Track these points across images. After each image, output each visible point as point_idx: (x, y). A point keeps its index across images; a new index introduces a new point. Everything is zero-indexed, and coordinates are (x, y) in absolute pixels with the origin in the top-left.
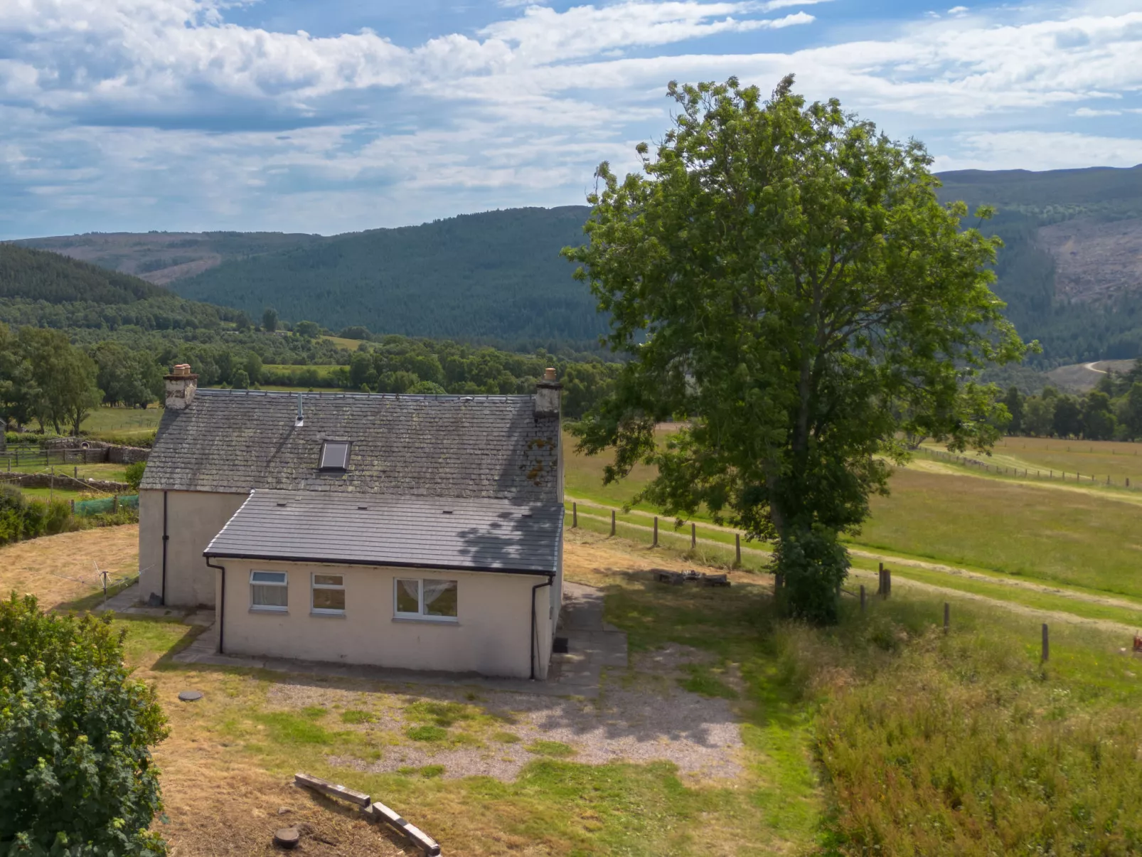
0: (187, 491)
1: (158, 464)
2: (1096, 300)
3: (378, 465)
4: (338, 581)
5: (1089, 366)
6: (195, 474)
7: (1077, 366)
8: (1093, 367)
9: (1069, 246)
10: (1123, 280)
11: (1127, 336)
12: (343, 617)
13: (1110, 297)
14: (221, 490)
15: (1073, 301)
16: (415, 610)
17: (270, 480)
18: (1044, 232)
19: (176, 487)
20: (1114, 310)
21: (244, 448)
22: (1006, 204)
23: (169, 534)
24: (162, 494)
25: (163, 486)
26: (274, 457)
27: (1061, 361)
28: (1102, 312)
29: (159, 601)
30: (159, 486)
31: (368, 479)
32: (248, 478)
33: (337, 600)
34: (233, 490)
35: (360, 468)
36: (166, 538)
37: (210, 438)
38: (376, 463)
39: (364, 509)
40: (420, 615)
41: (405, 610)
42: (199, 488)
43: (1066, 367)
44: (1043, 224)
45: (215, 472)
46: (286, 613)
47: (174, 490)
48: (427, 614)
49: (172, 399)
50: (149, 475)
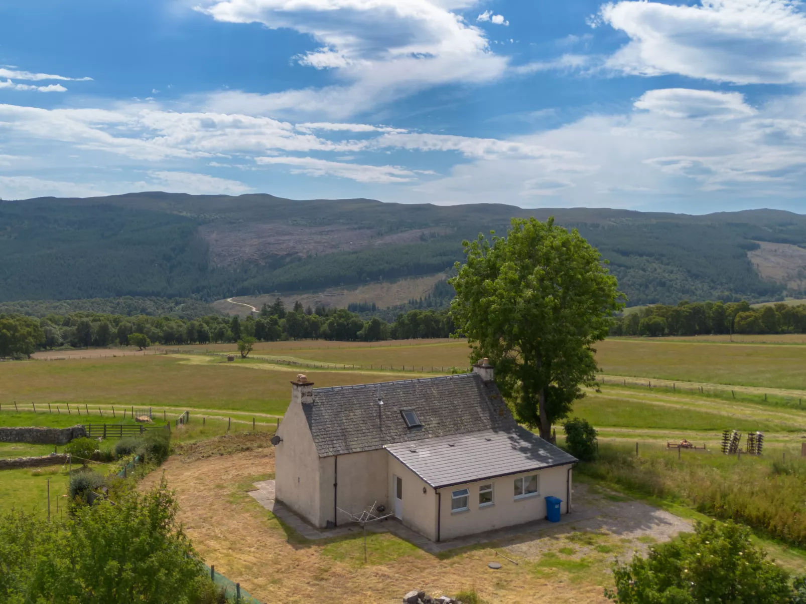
0: (349, 453)
1: (321, 440)
2: (229, 265)
3: (434, 420)
4: (489, 487)
5: (229, 300)
6: (346, 442)
7: (223, 301)
8: (231, 300)
10: (241, 255)
11: (246, 284)
12: (493, 505)
13: (235, 263)
14: (367, 449)
15: (219, 266)
17: (389, 438)
18: (201, 229)
19: (341, 452)
20: (238, 271)
21: (362, 422)
22: (180, 212)
23: (338, 482)
24: (333, 458)
25: (333, 453)
26: (381, 424)
27: (215, 297)
28: (232, 272)
29: (332, 525)
30: (330, 454)
31: (434, 429)
32: (376, 440)
33: (489, 497)
34: (373, 448)
35: (427, 423)
36: (336, 485)
37: (338, 419)
38: (432, 419)
39: (453, 446)
42: (354, 450)
43: (218, 301)
44: (200, 224)
45: (356, 439)
46: (468, 510)
47: (341, 454)
48: (525, 494)
49: (305, 398)
50: (320, 448)
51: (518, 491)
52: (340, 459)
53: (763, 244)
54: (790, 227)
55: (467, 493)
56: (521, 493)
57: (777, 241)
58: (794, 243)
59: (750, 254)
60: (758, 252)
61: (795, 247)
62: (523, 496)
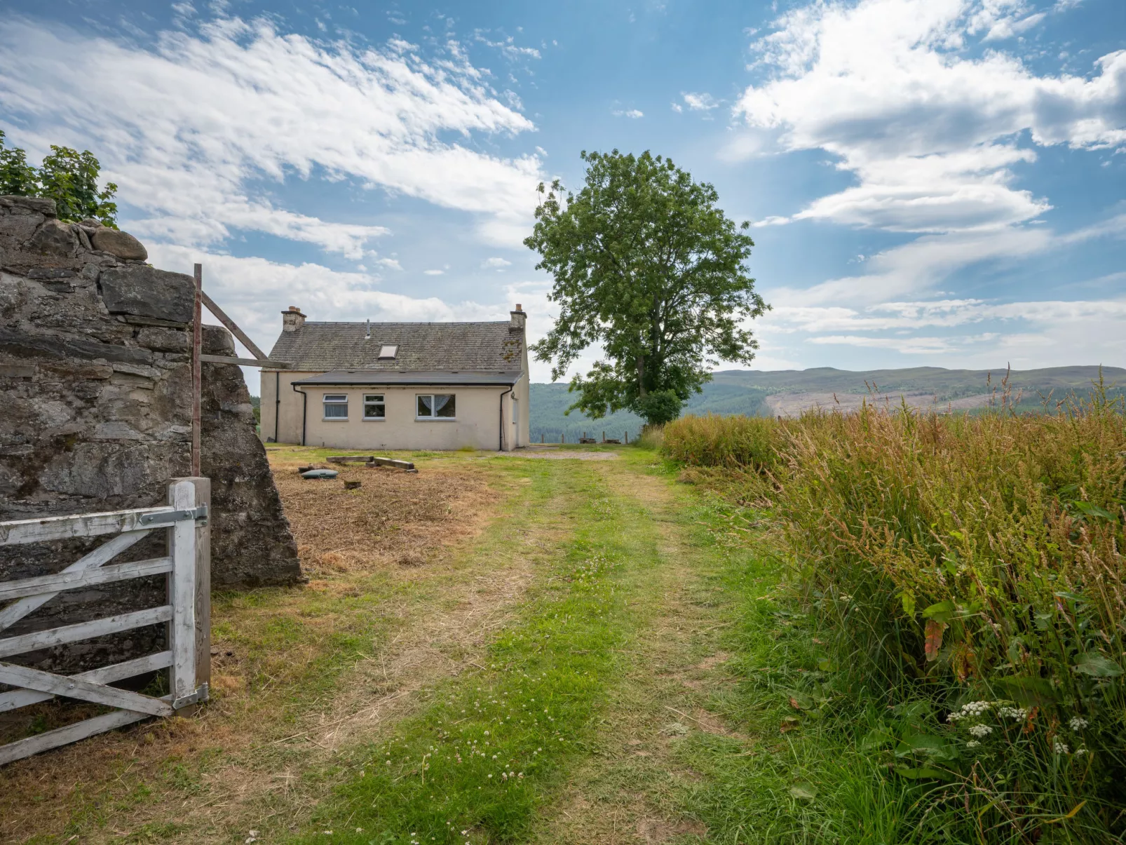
0: (293, 372)
3: (415, 356)
4: (381, 399)
6: (298, 363)
9: (779, 405)
12: (383, 421)
16: (429, 414)
17: (346, 365)
18: (768, 398)
23: (280, 399)
24: (275, 375)
25: (276, 369)
26: (350, 353)
30: (273, 370)
31: (408, 362)
32: (332, 364)
33: (380, 411)
35: (404, 357)
36: (278, 402)
37: (310, 345)
38: (414, 354)
40: (433, 417)
41: (424, 414)
42: (300, 370)
45: (311, 361)
46: (347, 421)
47: (283, 372)
48: (436, 416)
49: (287, 326)
51: (424, 409)
52: (281, 375)
55: (345, 399)
62: (431, 418)
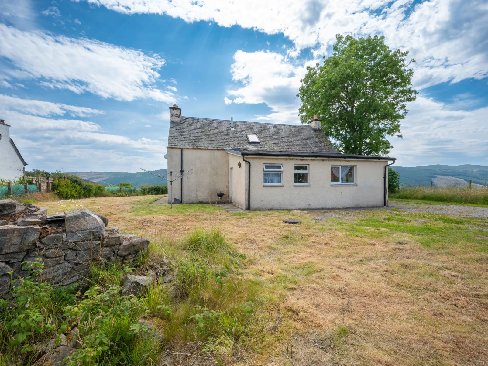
0: (195, 149)
1: (174, 139)
6: (194, 143)
14: (210, 148)
17: (231, 146)
19: (187, 147)
21: (214, 135)
23: (184, 169)
24: (179, 150)
25: (180, 147)
29: (179, 202)
30: (178, 147)
31: (271, 146)
32: (220, 145)
34: (216, 148)
35: (265, 142)
36: (182, 171)
37: (196, 132)
38: (270, 141)
42: (199, 147)
45: (203, 142)
46: (281, 186)
47: (186, 149)
48: (342, 182)
49: (173, 118)
50: (171, 143)
51: (335, 178)
52: (184, 151)
53: (438, 176)
54: (449, 170)
55: (281, 168)
56: (337, 180)
57: (444, 175)
58: (451, 176)
59: (433, 179)
60: (436, 179)
61: (451, 177)
62: (340, 183)
